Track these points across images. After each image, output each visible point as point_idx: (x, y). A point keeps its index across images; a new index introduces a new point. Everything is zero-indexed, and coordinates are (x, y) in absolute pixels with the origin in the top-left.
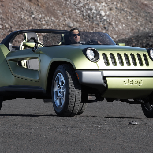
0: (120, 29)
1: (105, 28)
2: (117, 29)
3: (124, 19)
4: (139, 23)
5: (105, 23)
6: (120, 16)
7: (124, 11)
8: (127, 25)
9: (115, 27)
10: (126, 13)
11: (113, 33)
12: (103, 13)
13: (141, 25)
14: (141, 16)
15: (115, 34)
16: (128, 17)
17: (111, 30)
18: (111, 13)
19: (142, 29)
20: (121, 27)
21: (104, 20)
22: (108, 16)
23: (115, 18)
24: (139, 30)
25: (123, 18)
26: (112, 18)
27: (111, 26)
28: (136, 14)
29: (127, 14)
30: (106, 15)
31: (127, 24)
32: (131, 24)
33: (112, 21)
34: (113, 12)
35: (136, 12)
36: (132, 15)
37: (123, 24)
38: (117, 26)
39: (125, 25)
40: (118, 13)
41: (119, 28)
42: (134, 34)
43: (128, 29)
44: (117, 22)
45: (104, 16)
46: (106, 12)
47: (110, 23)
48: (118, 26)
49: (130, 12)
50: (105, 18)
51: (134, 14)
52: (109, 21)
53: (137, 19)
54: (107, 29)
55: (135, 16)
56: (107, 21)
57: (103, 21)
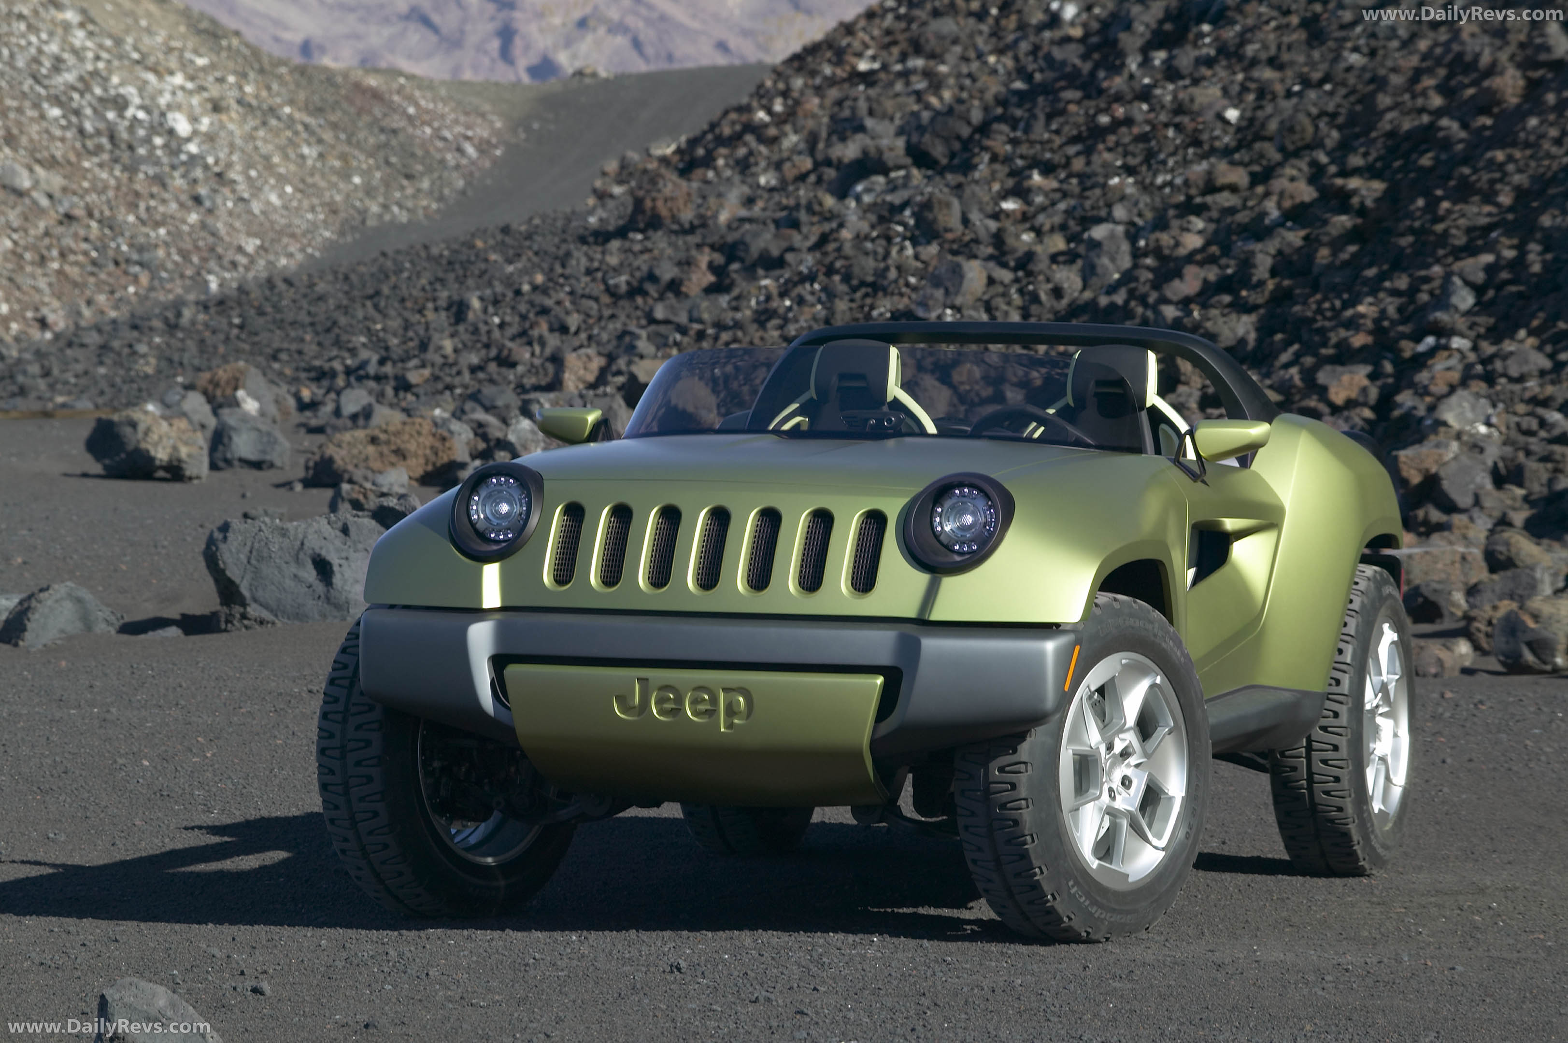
0: (275, 209)
1: (197, 200)
2: (256, 207)
3: (286, 157)
4: (357, 180)
5: (198, 173)
6: (265, 141)
7: (279, 118)
8: (304, 188)
9: (246, 195)
10: (289, 127)
11: (237, 224)
12: (183, 127)
13: (369, 191)
14: (358, 145)
15: (250, 234)
16: (306, 150)
17: (230, 213)
18: (223, 127)
19: (375, 208)
20: (274, 198)
21: (192, 157)
22: (210, 138)
23: (243, 151)
24: (363, 213)
25: (282, 150)
26: (231, 153)
27: (226, 191)
28: (337, 138)
29: (296, 133)
30: (195, 133)
31: (303, 181)
32: (323, 184)
33: (229, 165)
34: (231, 119)
35: (334, 126)
36: (320, 141)
37: (282, 179)
38: (256, 190)
39: (296, 189)
40: (256, 129)
41: (268, 203)
42: (342, 233)
43: (313, 209)
44: (253, 173)
45: (188, 140)
46: (194, 119)
47: (219, 175)
48: (260, 189)
49: (306, 126)
50: (193, 148)
51: (328, 136)
52: (217, 163)
53: (343, 157)
54: (208, 204)
55: (333, 147)
56: (206, 167)
57: (183, 163)
